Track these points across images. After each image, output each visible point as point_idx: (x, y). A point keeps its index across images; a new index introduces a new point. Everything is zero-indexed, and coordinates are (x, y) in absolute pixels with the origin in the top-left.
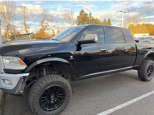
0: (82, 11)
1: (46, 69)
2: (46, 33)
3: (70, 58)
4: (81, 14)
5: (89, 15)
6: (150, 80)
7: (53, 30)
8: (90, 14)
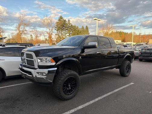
0: (61, 18)
1: (61, 67)
2: (24, 38)
3: (80, 58)
4: (59, 20)
5: (67, 21)
6: (128, 76)
7: (31, 35)
8: (69, 21)
